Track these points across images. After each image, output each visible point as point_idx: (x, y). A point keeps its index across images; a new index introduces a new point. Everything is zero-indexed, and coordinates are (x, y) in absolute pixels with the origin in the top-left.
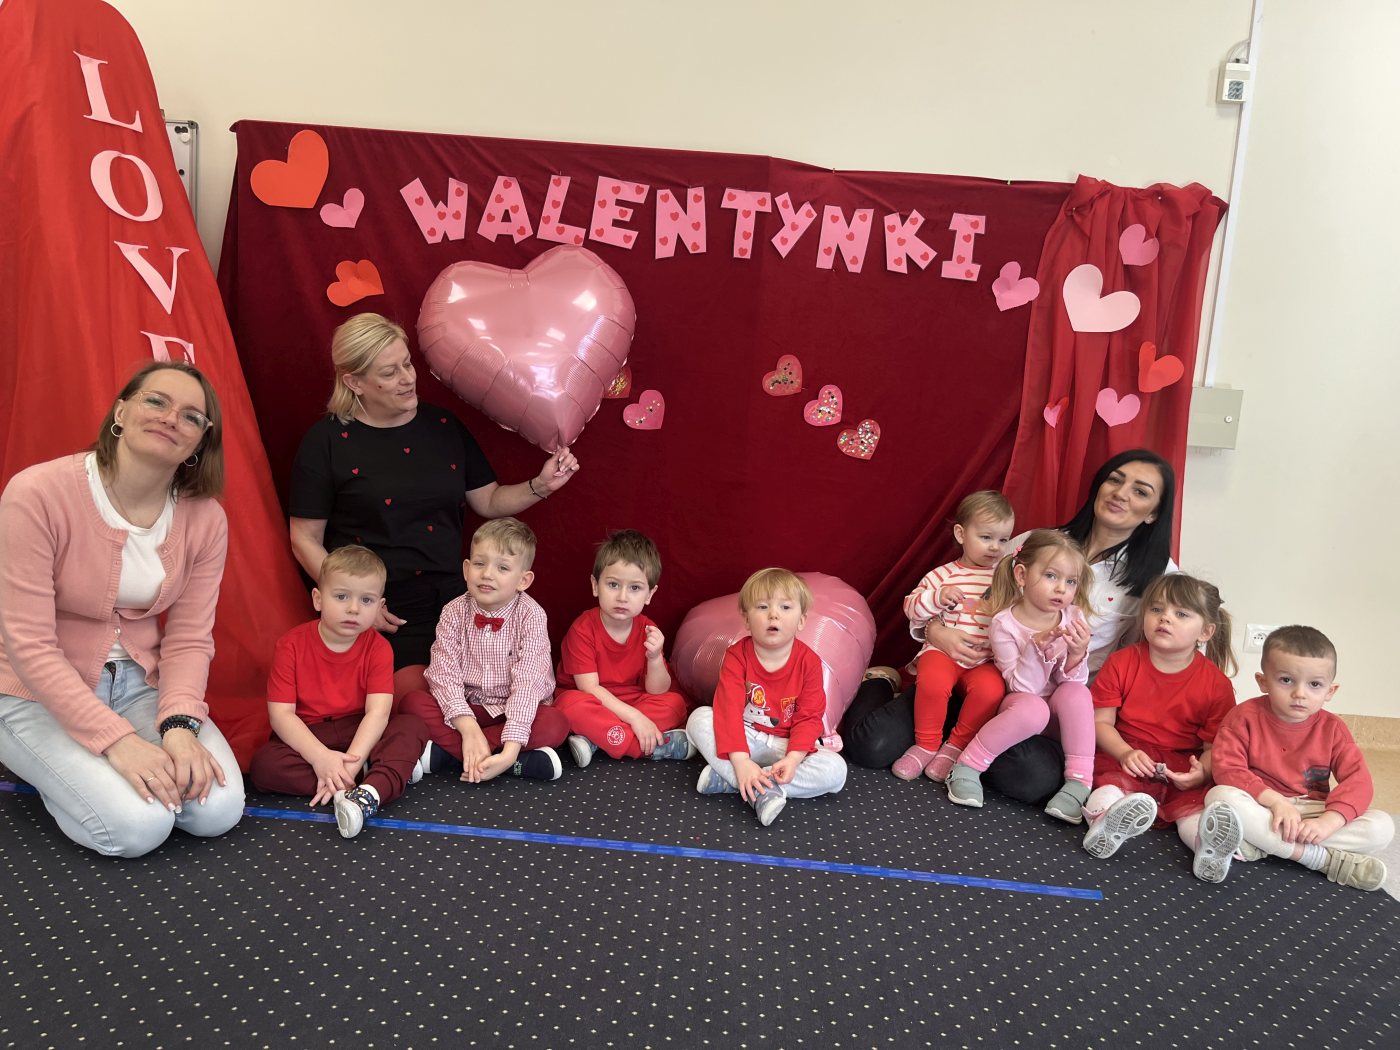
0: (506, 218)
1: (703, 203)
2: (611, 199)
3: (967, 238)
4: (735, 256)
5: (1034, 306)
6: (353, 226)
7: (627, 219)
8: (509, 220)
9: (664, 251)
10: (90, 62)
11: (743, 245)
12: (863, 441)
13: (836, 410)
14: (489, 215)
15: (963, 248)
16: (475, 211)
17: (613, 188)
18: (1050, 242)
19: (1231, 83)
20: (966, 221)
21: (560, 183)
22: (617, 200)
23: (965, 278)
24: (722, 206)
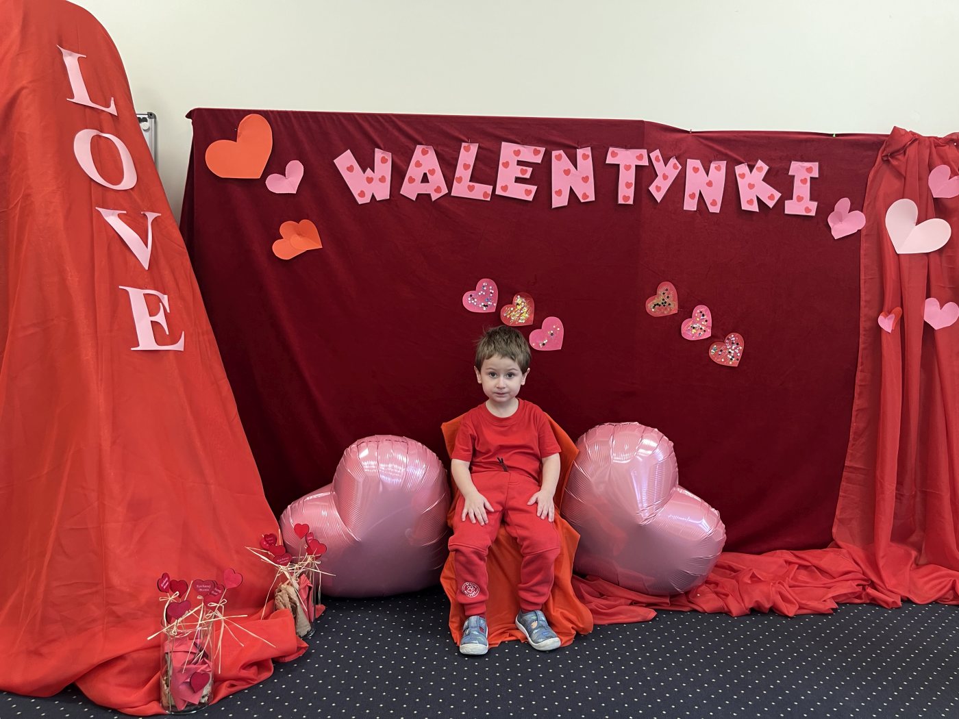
0: (425, 179)
1: (590, 158)
2: (513, 161)
3: (804, 181)
4: (619, 203)
5: (863, 233)
6: (295, 192)
7: (528, 176)
8: (428, 182)
9: (559, 201)
10: (70, 55)
11: (626, 194)
12: (730, 353)
13: (707, 327)
14: (410, 178)
15: (802, 189)
16: (398, 175)
17: (514, 151)
18: (873, 181)
20: (802, 167)
21: (470, 150)
22: (518, 161)
23: (805, 214)
24: (607, 162)
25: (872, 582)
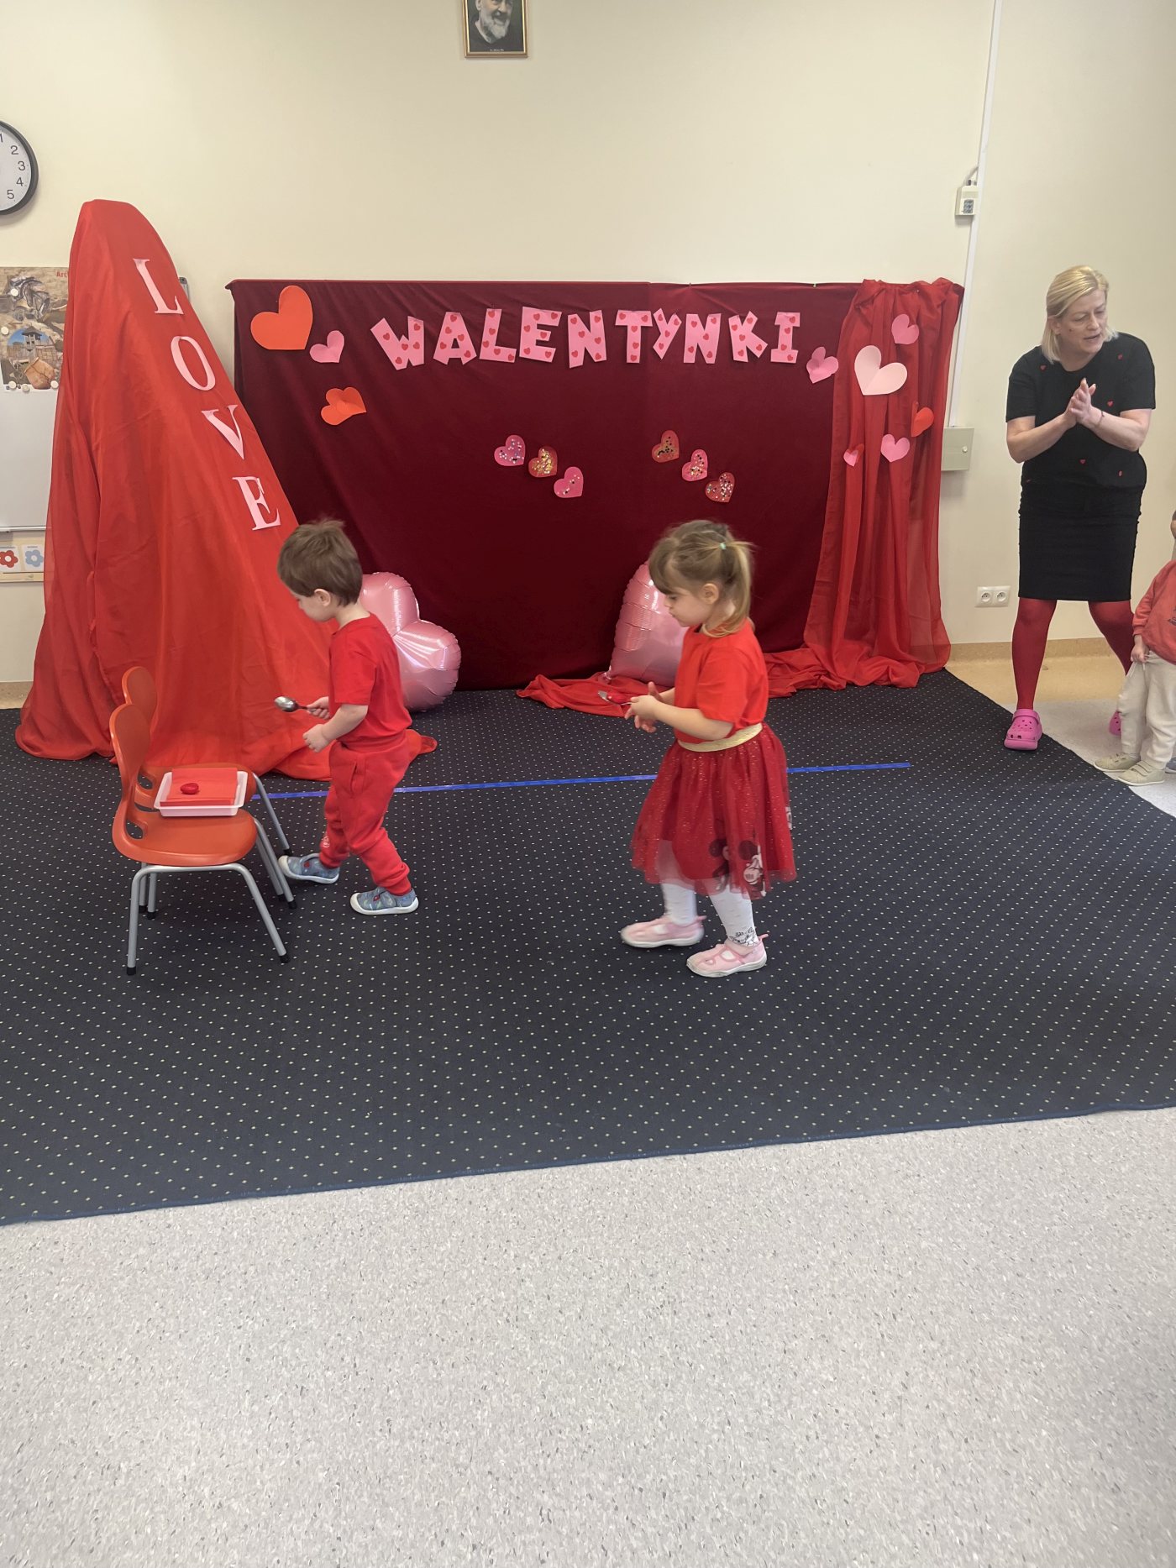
0: (455, 345)
1: (602, 321)
2: (534, 324)
3: (787, 331)
4: (628, 362)
5: (836, 377)
6: (338, 361)
7: (547, 339)
8: (458, 347)
9: (576, 361)
10: (140, 263)
11: (633, 353)
12: (723, 490)
13: (704, 468)
14: (442, 344)
15: (786, 338)
16: (431, 341)
17: (534, 315)
18: (846, 328)
19: (965, 202)
20: (787, 317)
21: (494, 315)
22: (538, 325)
23: (788, 361)
24: (617, 324)
25: (828, 672)
